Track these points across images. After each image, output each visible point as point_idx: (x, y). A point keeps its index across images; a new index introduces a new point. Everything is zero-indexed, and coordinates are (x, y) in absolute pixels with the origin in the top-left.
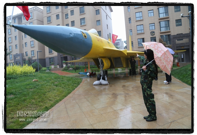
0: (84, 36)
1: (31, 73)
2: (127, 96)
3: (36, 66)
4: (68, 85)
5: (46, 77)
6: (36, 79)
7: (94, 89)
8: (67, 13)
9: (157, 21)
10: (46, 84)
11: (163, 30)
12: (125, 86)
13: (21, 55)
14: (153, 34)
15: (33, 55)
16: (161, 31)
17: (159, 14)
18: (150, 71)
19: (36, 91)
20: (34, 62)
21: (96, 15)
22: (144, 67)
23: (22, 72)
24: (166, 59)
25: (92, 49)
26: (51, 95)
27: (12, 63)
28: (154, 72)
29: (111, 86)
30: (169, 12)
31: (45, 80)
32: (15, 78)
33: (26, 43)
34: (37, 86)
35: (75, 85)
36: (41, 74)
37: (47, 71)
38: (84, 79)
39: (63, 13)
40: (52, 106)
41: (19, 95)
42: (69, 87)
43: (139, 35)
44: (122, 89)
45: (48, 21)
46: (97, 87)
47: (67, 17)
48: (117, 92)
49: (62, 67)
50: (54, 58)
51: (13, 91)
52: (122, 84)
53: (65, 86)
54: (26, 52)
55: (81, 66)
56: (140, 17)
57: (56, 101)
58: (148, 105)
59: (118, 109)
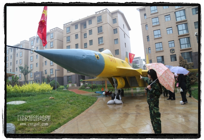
0: (96, 57)
1: (48, 91)
2: (138, 115)
3: (54, 84)
4: (82, 103)
5: (62, 95)
6: (53, 97)
7: (107, 108)
8: (86, 33)
9: (176, 39)
10: (61, 102)
11: (183, 47)
12: (139, 105)
13: (41, 73)
14: (173, 51)
15: (51, 73)
16: (181, 48)
17: (178, 31)
18: (155, 89)
19: (51, 108)
20: (52, 80)
21: (114, 33)
22: (149, 87)
23: (40, 90)
24: (167, 77)
25: (105, 69)
26: (65, 112)
27: (32, 81)
28: (158, 90)
29: (124, 106)
30: (189, 29)
31: (61, 98)
32: (33, 95)
33: (46, 62)
34: (53, 103)
35: (89, 104)
36: (58, 92)
37: (64, 89)
38: (100, 98)
39: (81, 32)
40: (65, 123)
41: (36, 111)
42: (83, 106)
43: (158, 53)
44: (135, 108)
45: (67, 41)
46: (110, 107)
47: (85, 36)
48: (129, 112)
49: (80, 85)
50: (72, 76)
51: (31, 107)
52: (136, 103)
53: (79, 105)
54: (45, 70)
55: (98, 85)
56: (158, 35)
57: (69, 118)
58: (153, 123)
59: (126, 127)
